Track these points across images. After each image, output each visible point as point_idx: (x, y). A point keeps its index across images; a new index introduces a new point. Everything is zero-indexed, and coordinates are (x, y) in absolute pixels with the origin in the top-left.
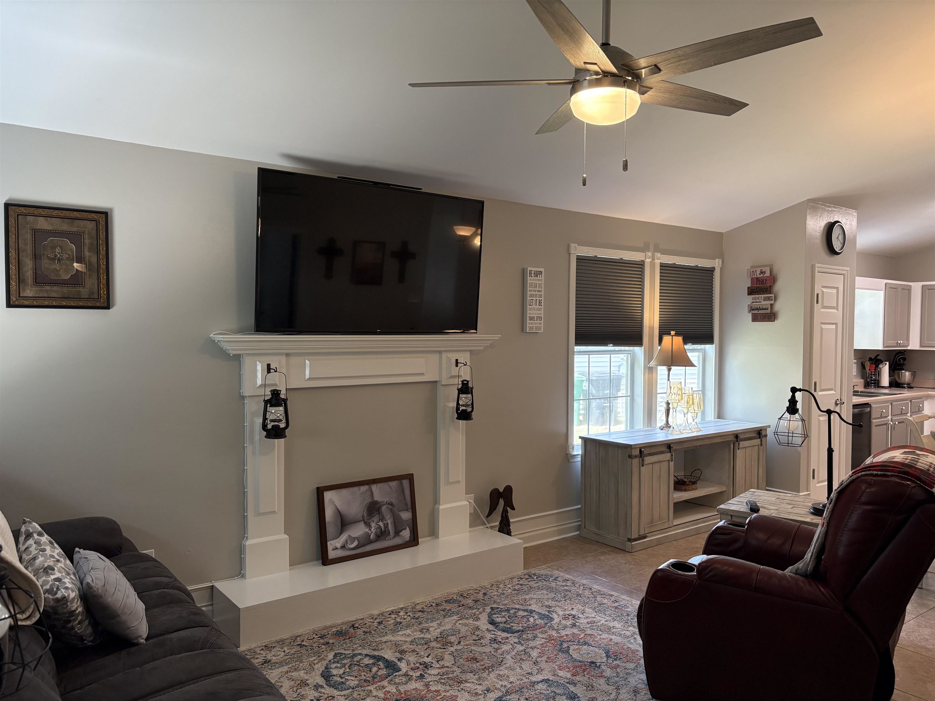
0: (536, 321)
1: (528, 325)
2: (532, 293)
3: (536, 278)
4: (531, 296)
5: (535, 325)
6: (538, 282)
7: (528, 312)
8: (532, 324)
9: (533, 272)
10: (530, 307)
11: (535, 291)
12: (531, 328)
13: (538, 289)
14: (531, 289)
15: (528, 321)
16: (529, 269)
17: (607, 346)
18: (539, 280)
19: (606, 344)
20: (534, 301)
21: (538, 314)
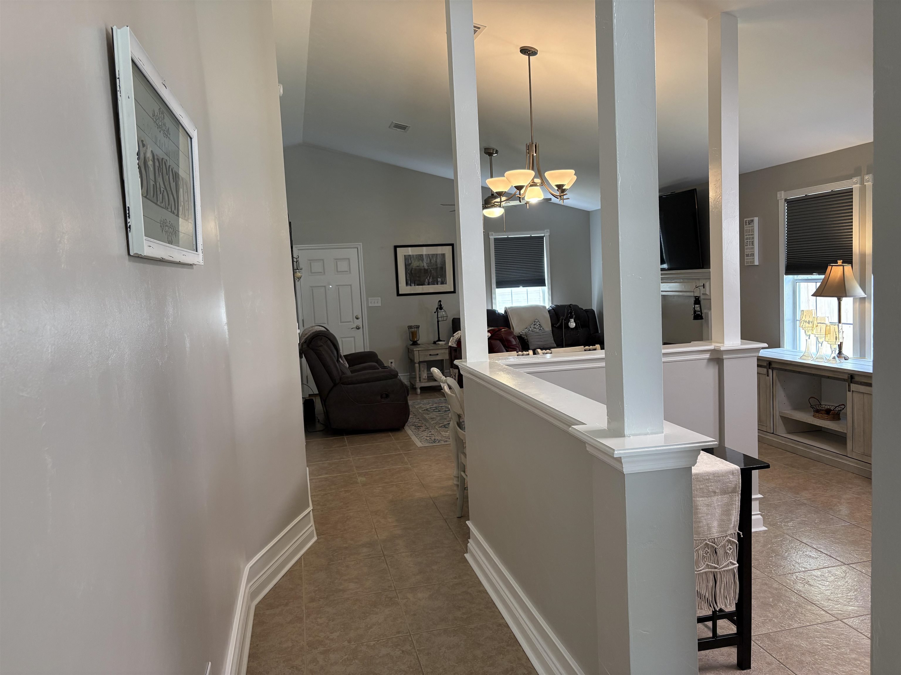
0: (750, 257)
1: (745, 260)
2: (748, 237)
3: (750, 226)
4: (747, 239)
5: (749, 260)
6: (751, 228)
7: (745, 251)
8: (748, 259)
9: (747, 222)
10: (746, 247)
11: (749, 235)
12: (747, 262)
13: (751, 233)
14: (746, 234)
15: (745, 258)
16: (745, 220)
17: (812, 275)
18: (751, 227)
19: (811, 273)
20: (749, 242)
21: (751, 251)
